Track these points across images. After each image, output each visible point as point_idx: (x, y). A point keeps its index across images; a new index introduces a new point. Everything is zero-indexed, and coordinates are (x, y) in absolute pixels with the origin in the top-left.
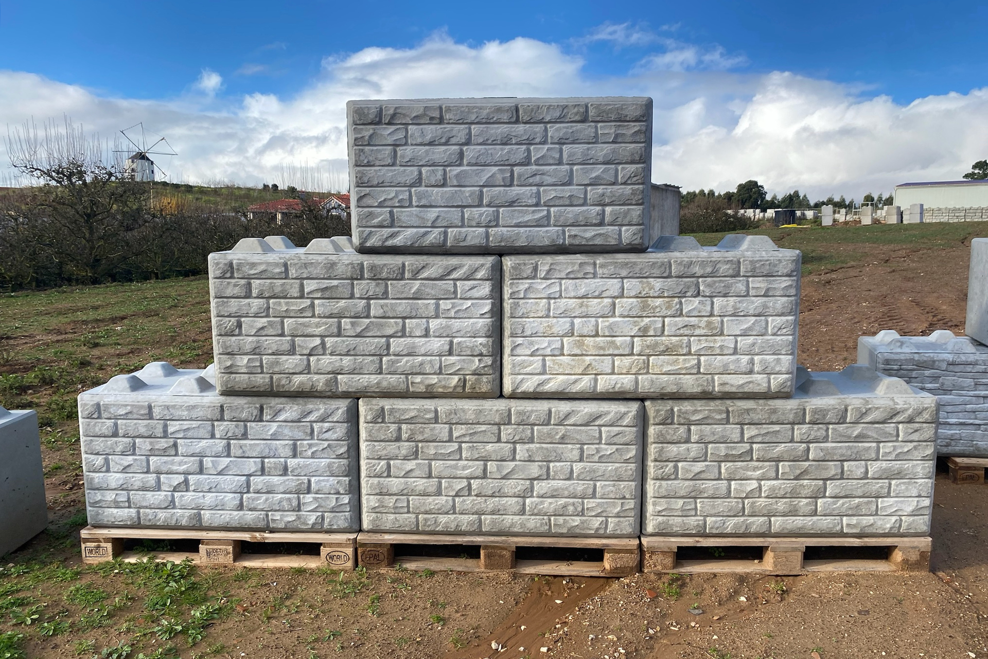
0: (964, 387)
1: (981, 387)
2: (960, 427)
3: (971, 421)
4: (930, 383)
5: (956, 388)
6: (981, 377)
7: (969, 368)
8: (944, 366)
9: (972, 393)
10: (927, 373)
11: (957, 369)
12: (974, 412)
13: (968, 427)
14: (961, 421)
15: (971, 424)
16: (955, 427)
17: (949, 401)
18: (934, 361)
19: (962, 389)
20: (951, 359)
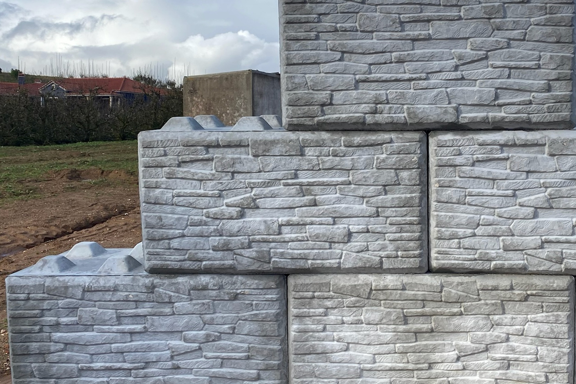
0: (105, 321)
1: (126, 321)
2: (108, 373)
3: (118, 365)
4: (67, 316)
5: (97, 323)
6: (124, 307)
7: (108, 296)
8: (79, 293)
9: (115, 328)
10: (61, 303)
11: (96, 296)
12: (122, 353)
13: (117, 373)
14: (108, 365)
15: (119, 369)
16: (102, 373)
17: (90, 339)
18: (67, 288)
19: (104, 323)
20: (87, 284)
